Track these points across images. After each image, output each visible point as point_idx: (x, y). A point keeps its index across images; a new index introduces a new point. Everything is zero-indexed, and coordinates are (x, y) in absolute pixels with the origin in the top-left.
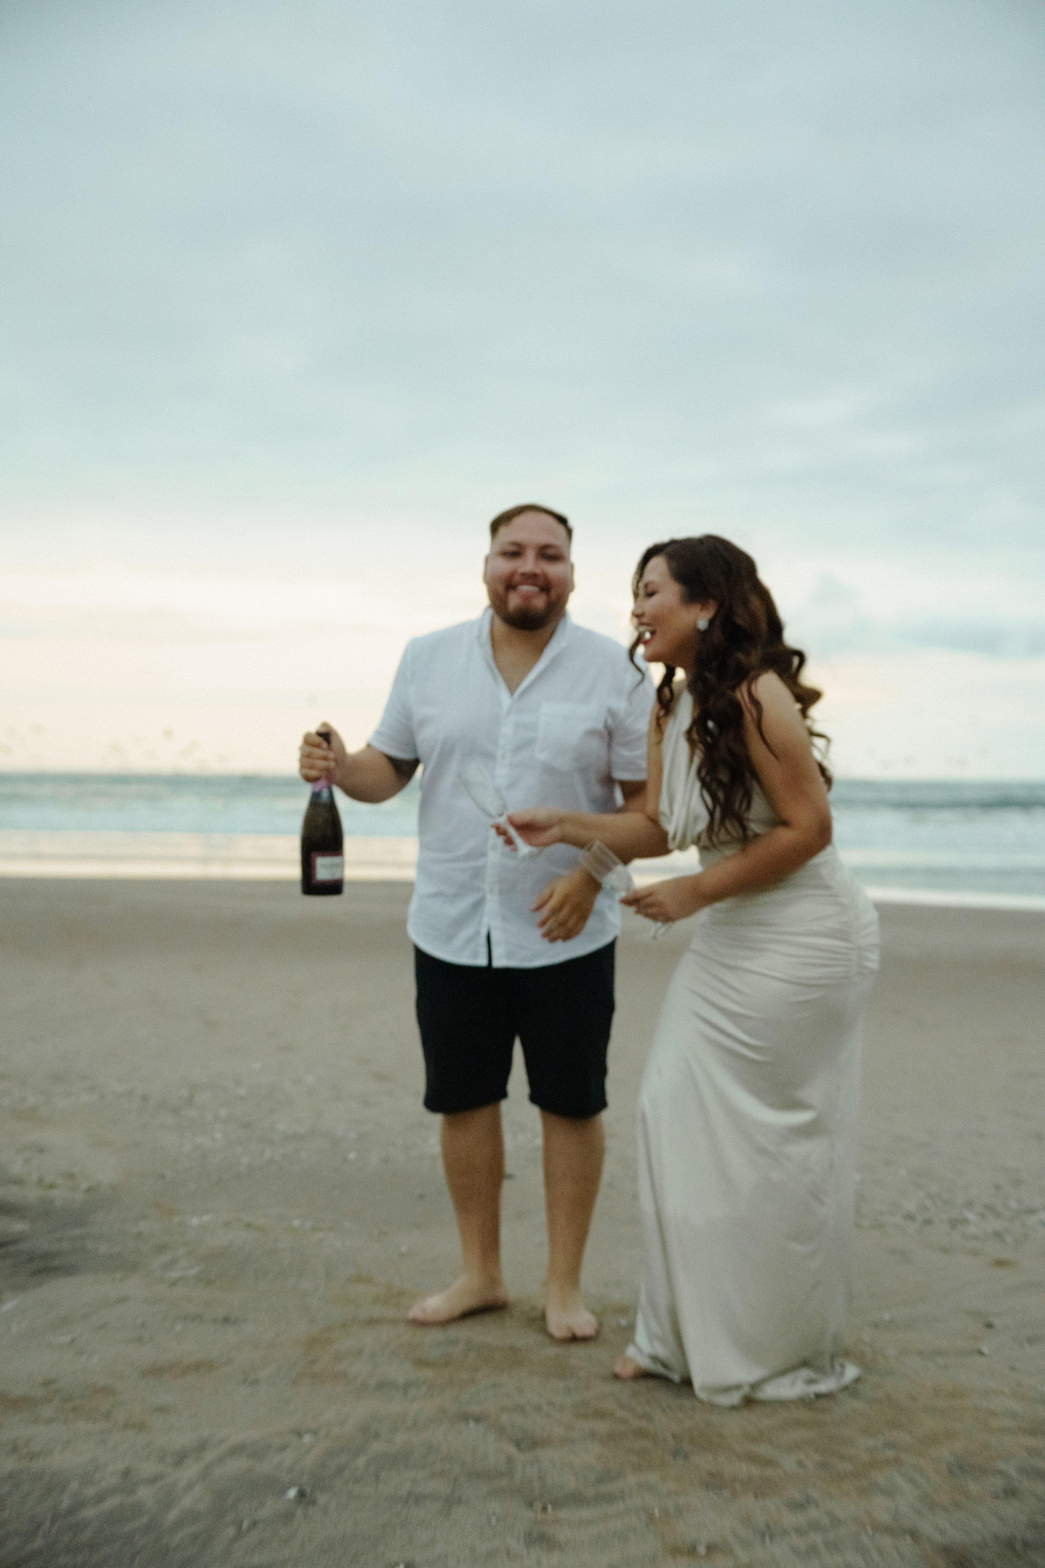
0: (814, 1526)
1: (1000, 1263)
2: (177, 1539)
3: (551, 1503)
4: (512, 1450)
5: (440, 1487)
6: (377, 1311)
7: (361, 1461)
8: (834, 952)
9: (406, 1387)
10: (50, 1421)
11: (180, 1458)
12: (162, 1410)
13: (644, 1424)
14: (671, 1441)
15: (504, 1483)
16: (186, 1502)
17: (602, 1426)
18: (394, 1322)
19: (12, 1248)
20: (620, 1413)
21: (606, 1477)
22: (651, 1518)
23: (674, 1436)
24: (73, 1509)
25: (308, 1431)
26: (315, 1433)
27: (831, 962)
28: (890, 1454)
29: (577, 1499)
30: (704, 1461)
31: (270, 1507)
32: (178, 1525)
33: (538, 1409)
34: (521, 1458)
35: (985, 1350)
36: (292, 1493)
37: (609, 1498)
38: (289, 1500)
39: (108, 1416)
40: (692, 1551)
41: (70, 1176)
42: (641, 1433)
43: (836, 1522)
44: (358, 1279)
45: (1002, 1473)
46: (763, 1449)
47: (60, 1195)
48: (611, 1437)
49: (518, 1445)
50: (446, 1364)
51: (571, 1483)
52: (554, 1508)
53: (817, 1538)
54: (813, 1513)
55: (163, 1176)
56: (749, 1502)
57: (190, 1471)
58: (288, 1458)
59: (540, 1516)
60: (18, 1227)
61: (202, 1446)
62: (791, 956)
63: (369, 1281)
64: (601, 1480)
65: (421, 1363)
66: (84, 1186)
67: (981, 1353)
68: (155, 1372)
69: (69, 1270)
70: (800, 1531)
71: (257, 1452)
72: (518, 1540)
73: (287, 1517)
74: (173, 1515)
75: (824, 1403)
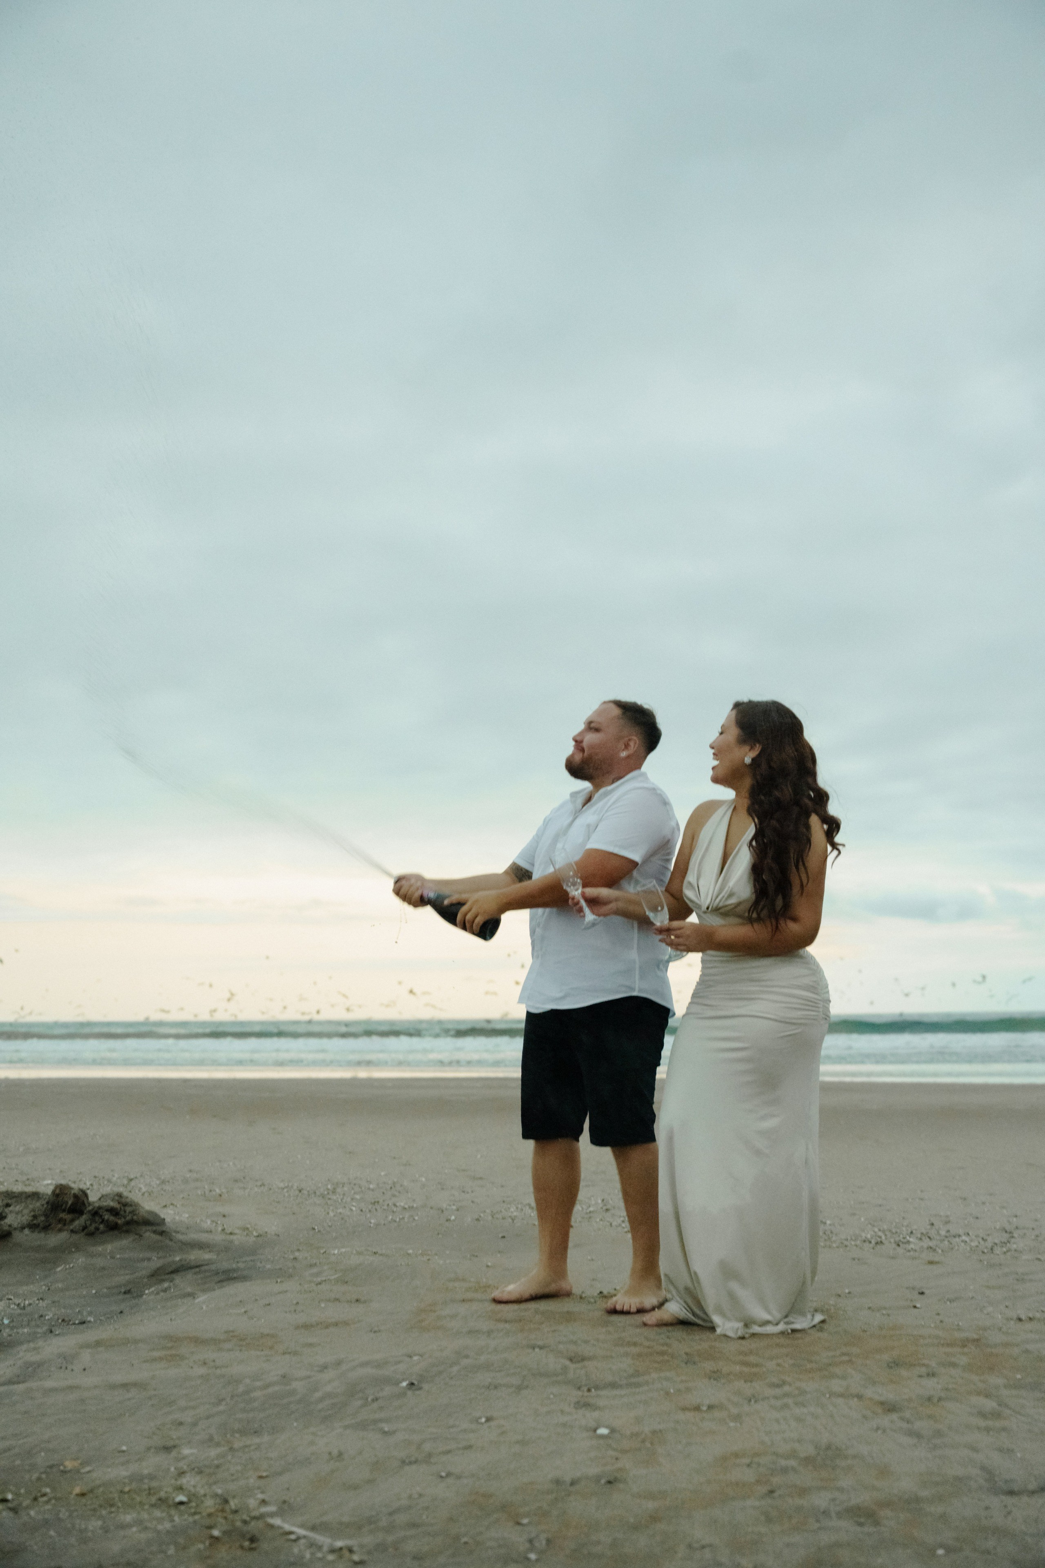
0: (786, 1395)
1: (931, 1263)
2: (320, 1406)
3: (594, 1388)
4: (568, 1363)
5: (515, 1381)
6: (469, 1295)
7: (455, 1369)
8: (809, 1001)
9: (489, 1333)
10: (229, 1350)
11: (324, 1368)
12: (311, 1345)
13: (665, 1348)
14: (685, 1356)
15: (560, 1378)
16: (329, 1388)
17: (635, 1350)
18: (482, 1301)
19: (203, 1268)
20: (647, 1343)
21: (637, 1374)
22: (667, 1393)
23: (686, 1354)
24: (247, 1392)
25: (416, 1355)
26: (421, 1356)
27: (807, 1008)
28: (846, 1358)
29: (613, 1385)
30: (709, 1366)
31: (388, 1390)
32: (321, 1399)
33: (586, 1342)
34: (572, 1366)
35: (918, 1305)
36: (404, 1384)
37: (638, 1385)
38: (403, 1388)
39: (271, 1348)
40: (697, 1408)
41: (245, 1229)
42: (663, 1353)
43: (803, 1392)
44: (457, 1279)
45: (926, 1366)
46: (752, 1359)
47: (238, 1239)
48: (640, 1355)
49: (571, 1360)
50: (520, 1321)
51: (609, 1378)
52: (595, 1390)
53: (790, 1401)
54: (786, 1388)
55: (314, 1229)
56: (740, 1384)
57: (330, 1374)
58: (402, 1367)
59: (586, 1394)
60: (207, 1256)
61: (339, 1363)
62: (776, 1002)
63: (464, 1280)
64: (632, 1376)
65: (499, 1320)
66: (255, 1234)
67: (915, 1307)
68: (306, 1327)
69: (244, 1278)
70: (776, 1398)
71: (379, 1365)
72: (570, 1405)
73: (402, 1394)
74: (318, 1395)
75: (798, 1335)
